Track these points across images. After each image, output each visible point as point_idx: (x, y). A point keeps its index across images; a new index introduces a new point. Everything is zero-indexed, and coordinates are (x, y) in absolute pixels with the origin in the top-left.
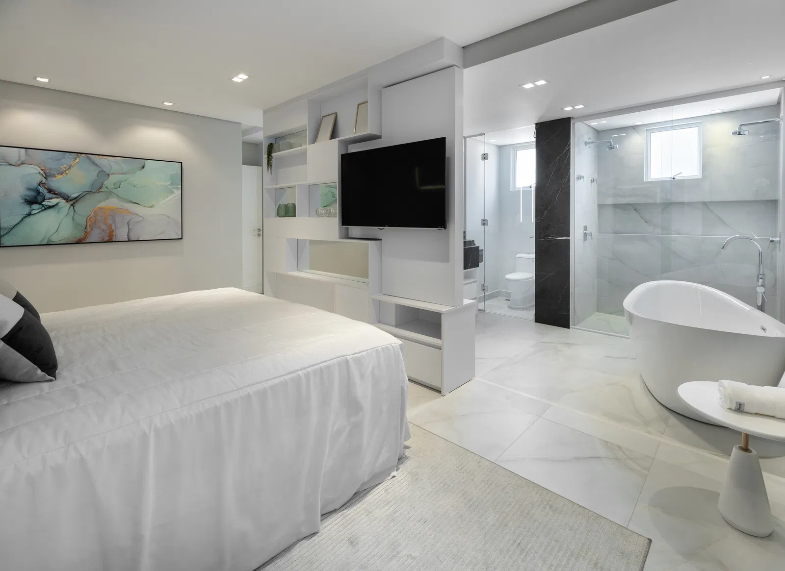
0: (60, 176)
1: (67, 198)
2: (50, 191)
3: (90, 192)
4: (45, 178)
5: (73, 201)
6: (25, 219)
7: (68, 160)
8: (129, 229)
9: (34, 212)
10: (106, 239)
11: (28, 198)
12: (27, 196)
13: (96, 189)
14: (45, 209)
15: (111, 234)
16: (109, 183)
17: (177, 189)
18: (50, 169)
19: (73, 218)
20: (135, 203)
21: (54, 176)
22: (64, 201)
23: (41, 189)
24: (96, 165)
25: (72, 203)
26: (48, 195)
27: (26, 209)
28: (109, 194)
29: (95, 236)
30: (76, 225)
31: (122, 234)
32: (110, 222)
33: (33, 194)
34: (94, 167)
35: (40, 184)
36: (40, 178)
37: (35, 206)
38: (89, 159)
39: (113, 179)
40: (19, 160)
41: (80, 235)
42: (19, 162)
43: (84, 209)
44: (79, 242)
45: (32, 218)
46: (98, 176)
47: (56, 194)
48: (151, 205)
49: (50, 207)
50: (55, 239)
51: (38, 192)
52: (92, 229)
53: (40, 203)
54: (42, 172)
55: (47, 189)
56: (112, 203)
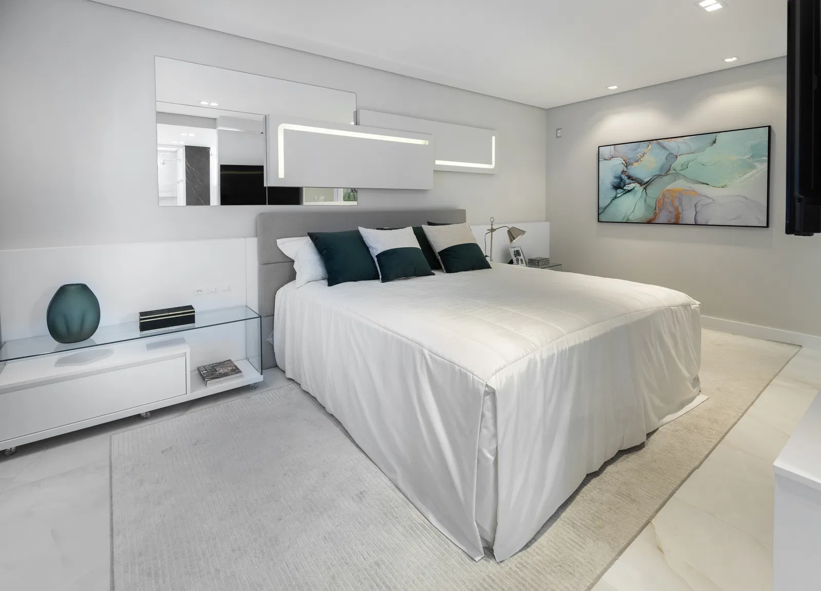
0: (636, 164)
1: (641, 183)
2: (629, 177)
3: (659, 176)
4: (626, 167)
5: (645, 185)
6: (614, 201)
7: (643, 148)
8: (696, 212)
9: (618, 195)
10: (673, 221)
11: (615, 185)
12: (615, 183)
13: (665, 172)
14: (626, 193)
15: (678, 216)
16: (677, 164)
17: (762, 161)
18: (629, 159)
19: (645, 201)
20: (703, 183)
21: (632, 164)
22: (639, 185)
23: (624, 177)
24: (664, 148)
25: (644, 186)
26: (628, 181)
27: (613, 193)
28: (677, 175)
29: (662, 218)
30: (648, 206)
31: (689, 217)
32: (677, 203)
33: (618, 180)
34: (664, 151)
35: (623, 172)
36: (622, 168)
37: (619, 191)
38: (659, 144)
39: (681, 160)
40: (610, 155)
41: (651, 216)
42: (610, 157)
43: (654, 191)
44: (650, 222)
45: (617, 201)
46: (666, 159)
47: (633, 180)
48: (723, 184)
49: (629, 191)
50: (632, 218)
51: (621, 179)
52: (660, 210)
53: (622, 188)
54: (624, 162)
55: (627, 176)
56: (680, 184)
